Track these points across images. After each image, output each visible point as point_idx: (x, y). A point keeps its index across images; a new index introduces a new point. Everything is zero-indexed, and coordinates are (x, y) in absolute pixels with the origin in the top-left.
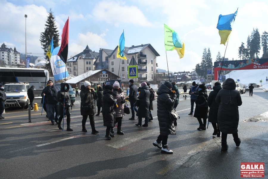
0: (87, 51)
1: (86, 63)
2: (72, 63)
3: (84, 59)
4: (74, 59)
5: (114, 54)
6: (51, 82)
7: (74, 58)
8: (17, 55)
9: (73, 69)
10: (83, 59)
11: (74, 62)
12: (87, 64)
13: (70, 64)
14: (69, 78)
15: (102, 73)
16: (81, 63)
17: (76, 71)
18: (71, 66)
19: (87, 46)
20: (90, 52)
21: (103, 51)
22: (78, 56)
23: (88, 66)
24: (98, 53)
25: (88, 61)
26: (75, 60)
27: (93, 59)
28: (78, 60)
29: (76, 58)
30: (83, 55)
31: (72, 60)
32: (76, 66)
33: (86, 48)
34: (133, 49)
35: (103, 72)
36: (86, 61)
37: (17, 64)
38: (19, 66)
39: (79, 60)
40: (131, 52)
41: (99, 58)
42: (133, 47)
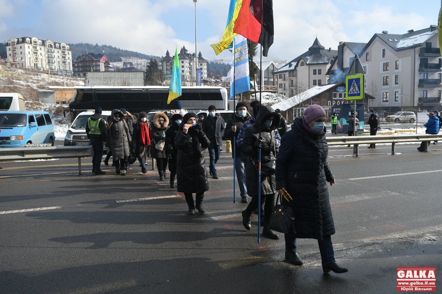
0: (316, 50)
1: (312, 72)
2: (287, 74)
3: (309, 65)
4: (290, 66)
5: (367, 51)
6: (245, 108)
7: (292, 63)
8: (203, 64)
9: (289, 84)
10: (307, 64)
11: (290, 71)
12: (315, 73)
13: (284, 75)
14: (277, 101)
15: (338, 90)
16: (303, 73)
17: (293, 88)
18: (286, 79)
19: (316, 40)
20: (321, 52)
21: (345, 47)
22: (298, 60)
23: (317, 77)
24: (336, 51)
25: (317, 68)
26: (292, 68)
27: (327, 64)
28: (297, 68)
29: (294, 64)
30: (308, 57)
31: (287, 68)
32: (294, 79)
33: (314, 44)
34: (411, 38)
35: (339, 88)
36: (312, 68)
37: (204, 79)
38: (205, 82)
39: (299, 68)
40: (405, 46)
41: (337, 61)
42: (411, 33)
